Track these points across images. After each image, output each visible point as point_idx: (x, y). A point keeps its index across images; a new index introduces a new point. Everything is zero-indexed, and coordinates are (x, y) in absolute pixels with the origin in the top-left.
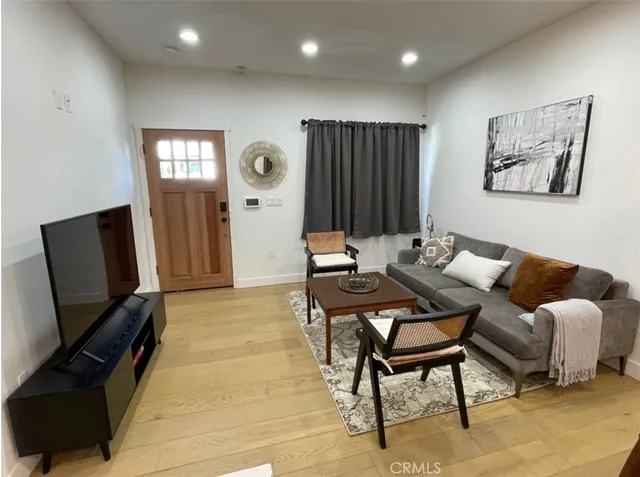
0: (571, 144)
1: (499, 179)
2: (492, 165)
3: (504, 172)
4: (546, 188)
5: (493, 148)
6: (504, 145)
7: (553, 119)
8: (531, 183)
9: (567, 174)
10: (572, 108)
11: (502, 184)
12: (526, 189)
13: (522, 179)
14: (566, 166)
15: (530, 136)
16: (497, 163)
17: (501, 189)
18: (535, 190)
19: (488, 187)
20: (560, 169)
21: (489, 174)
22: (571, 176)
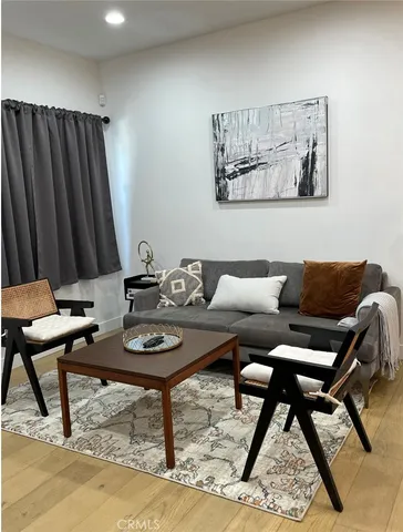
0: (315, 144)
1: (235, 187)
2: (224, 170)
3: (241, 178)
4: (294, 193)
5: (223, 150)
6: (236, 147)
7: (291, 119)
8: (276, 188)
9: (314, 176)
10: (310, 108)
11: (240, 192)
12: (271, 195)
13: (266, 186)
14: (313, 167)
15: (268, 137)
16: (230, 169)
17: (239, 198)
18: (283, 196)
19: (221, 197)
20: (307, 172)
21: (222, 182)
22: (318, 178)
